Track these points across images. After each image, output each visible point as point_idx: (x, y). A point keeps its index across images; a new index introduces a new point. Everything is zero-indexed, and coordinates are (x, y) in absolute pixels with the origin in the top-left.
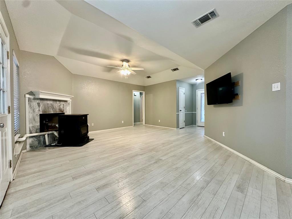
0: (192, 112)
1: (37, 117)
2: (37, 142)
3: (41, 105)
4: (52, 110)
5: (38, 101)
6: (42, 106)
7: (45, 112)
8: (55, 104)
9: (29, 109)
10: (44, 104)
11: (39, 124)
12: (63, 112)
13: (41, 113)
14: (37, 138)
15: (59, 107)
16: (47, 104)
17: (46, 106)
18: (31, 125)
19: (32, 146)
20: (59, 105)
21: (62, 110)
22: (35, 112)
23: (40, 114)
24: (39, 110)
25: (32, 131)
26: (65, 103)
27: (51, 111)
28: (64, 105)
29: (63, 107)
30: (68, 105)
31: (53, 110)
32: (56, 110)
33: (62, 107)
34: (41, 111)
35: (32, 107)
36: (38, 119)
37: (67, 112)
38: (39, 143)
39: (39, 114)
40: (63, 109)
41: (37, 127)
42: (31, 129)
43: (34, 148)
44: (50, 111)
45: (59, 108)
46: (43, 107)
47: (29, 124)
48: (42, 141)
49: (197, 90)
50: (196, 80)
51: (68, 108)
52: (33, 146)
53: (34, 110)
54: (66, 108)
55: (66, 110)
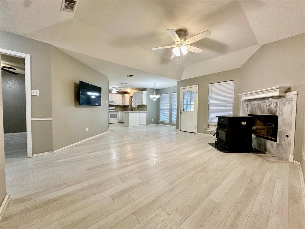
3: (249, 106)
5: (247, 103)
7: (252, 113)
8: (263, 103)
15: (268, 107)
17: (254, 107)
20: (268, 104)
26: (280, 99)
27: (258, 112)
28: (276, 103)
29: (276, 107)
30: (287, 103)
32: (263, 111)
33: (273, 106)
34: (249, 112)
35: (243, 108)
37: (282, 115)
39: (247, 115)
40: (275, 109)
46: (251, 108)
54: (281, 108)
55: (281, 112)
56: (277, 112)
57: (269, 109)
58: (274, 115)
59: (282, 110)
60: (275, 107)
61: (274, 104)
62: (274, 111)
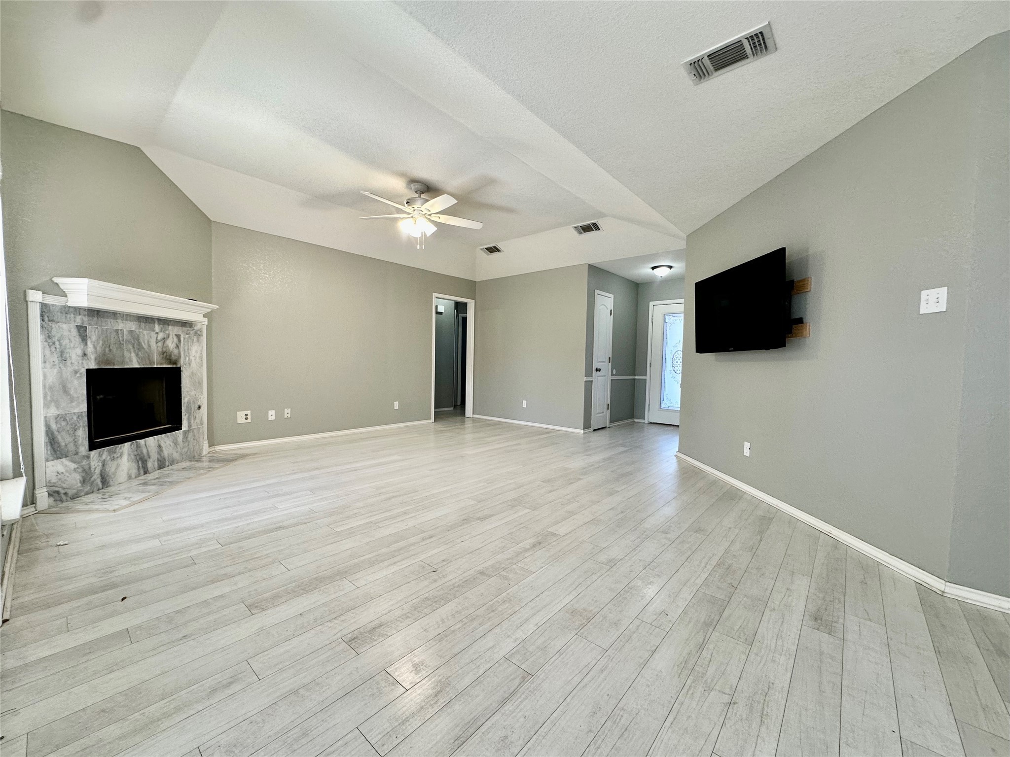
0: (635, 375)
1: (76, 382)
2: (78, 477)
3: (93, 334)
4: (133, 355)
5: (79, 320)
6: (94, 338)
7: (108, 362)
8: (145, 332)
9: (44, 348)
10: (102, 331)
11: (84, 407)
12: (175, 363)
13: (93, 366)
14: (74, 462)
15: (160, 344)
16: (117, 331)
17: (113, 340)
18: (53, 411)
19: (58, 492)
20: (161, 336)
21: (173, 358)
22: (69, 362)
23: (89, 372)
24: (85, 354)
25: (56, 433)
26: (185, 329)
27: (131, 361)
28: (178, 336)
29: (178, 347)
30: (195, 339)
31: (137, 355)
32: (149, 356)
33: (171, 344)
34: (93, 357)
35: (55, 339)
36: (80, 388)
37: (190, 365)
38: (84, 482)
39: (84, 371)
40: (176, 351)
41: (75, 418)
42: (54, 426)
43: (64, 497)
44: (127, 360)
45: (160, 349)
46: (101, 342)
47: (46, 406)
48: (98, 471)
49: (651, 304)
50: (653, 268)
51: (196, 352)
52: (62, 491)
53: (62, 353)
54: (186, 348)
55: (187, 359)
56: (180, 357)
57: (164, 349)
58: (175, 366)
59: (189, 353)
60: (175, 346)
61: (173, 338)
62: (175, 356)
